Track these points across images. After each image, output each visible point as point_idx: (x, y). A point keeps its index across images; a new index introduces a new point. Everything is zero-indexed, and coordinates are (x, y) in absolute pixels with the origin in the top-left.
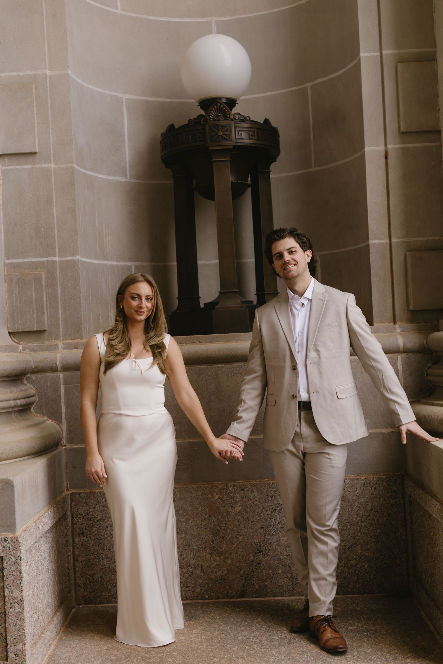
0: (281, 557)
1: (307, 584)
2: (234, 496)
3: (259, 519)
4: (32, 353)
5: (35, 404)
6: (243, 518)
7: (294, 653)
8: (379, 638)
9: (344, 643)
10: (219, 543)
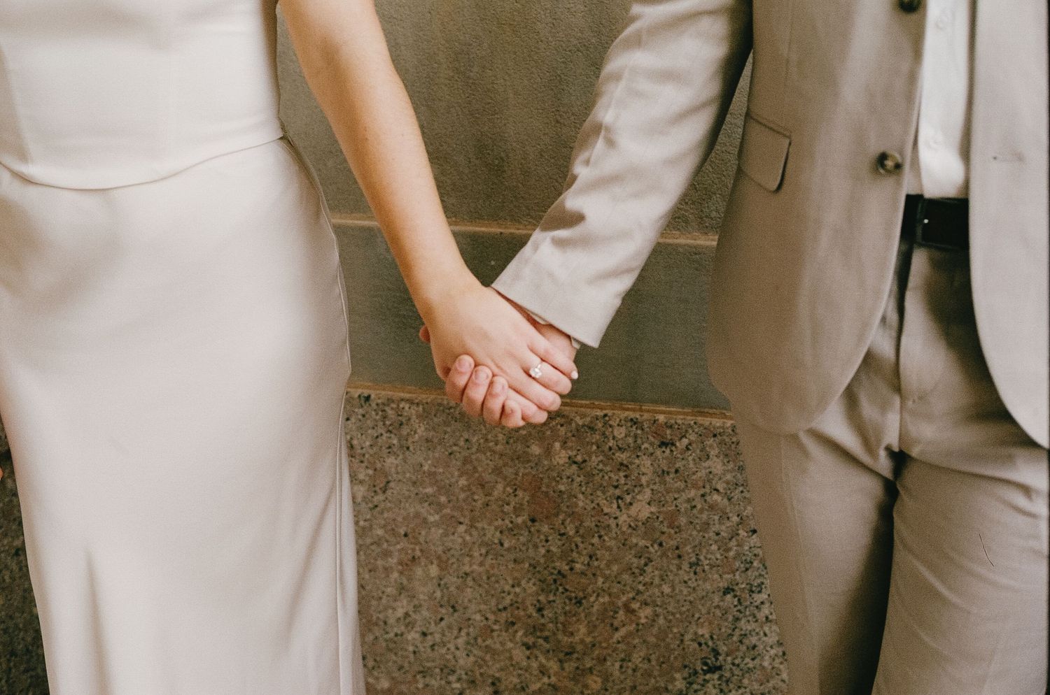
2: (632, 463)
3: (719, 556)
6: (661, 545)
10: (562, 619)
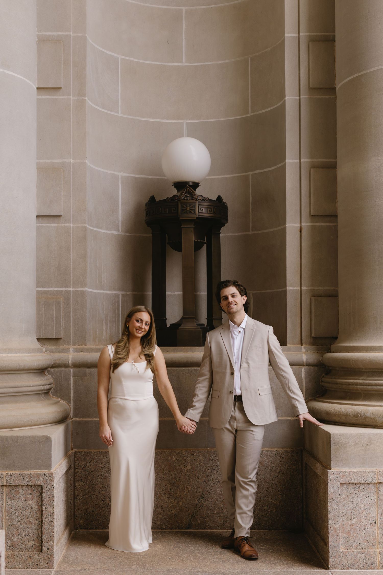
0: (217, 502)
1: (234, 518)
2: (187, 459)
3: (203, 475)
4: (51, 353)
5: (52, 389)
6: (192, 474)
7: (224, 559)
8: (280, 553)
9: (256, 553)
